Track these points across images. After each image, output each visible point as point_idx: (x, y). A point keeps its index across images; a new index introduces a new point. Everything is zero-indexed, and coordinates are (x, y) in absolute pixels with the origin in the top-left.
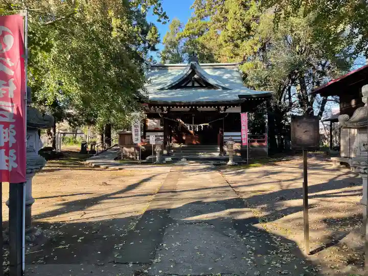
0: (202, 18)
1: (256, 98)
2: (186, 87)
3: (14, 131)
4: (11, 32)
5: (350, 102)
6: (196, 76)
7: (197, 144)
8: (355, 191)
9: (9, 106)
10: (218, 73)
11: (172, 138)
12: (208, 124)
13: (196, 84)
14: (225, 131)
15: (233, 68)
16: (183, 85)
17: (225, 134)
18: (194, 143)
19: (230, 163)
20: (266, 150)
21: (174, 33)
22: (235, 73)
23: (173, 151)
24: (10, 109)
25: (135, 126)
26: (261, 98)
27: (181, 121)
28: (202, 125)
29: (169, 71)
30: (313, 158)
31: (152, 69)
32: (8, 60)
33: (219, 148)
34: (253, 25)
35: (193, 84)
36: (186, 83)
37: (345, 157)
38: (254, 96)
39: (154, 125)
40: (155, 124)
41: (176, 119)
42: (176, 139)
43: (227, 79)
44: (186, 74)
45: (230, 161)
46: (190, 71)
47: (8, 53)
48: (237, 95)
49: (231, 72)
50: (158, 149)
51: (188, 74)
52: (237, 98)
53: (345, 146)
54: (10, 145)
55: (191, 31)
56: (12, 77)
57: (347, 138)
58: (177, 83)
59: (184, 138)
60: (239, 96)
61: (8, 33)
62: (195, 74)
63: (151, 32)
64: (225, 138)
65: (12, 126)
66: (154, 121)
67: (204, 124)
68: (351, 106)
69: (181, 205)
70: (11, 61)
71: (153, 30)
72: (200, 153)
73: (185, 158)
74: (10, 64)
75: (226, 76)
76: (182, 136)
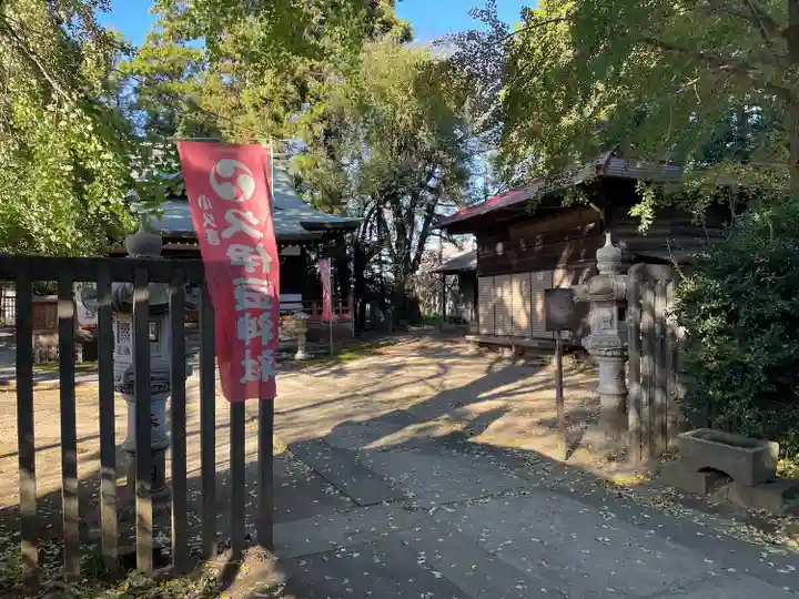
1: (334, 229)
3: (269, 321)
4: (248, 170)
5: (493, 247)
8: (535, 384)
9: (262, 286)
15: (274, 163)
19: (299, 355)
20: (351, 326)
24: (264, 290)
26: (341, 229)
30: (427, 338)
32: (249, 215)
37: (489, 335)
38: (329, 226)
45: (299, 352)
47: (248, 202)
48: (298, 222)
52: (299, 229)
53: (486, 318)
54: (264, 343)
55: (155, 64)
56: (260, 241)
57: (490, 305)
60: (302, 224)
61: (243, 172)
65: (267, 315)
68: (496, 252)
69: (328, 431)
70: (255, 215)
74: (255, 222)
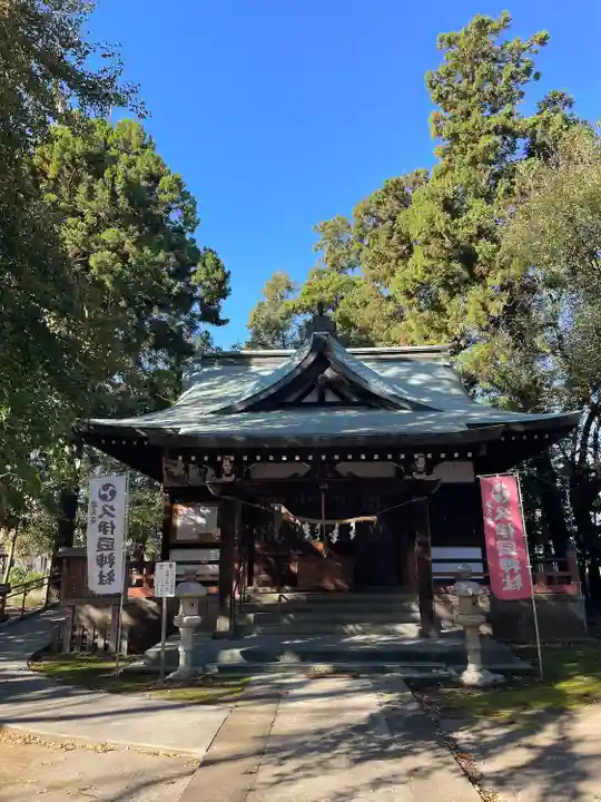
0: (342, 270)
2: (298, 405)
6: (329, 373)
7: (339, 590)
10: (392, 371)
11: (256, 568)
12: (373, 518)
13: (330, 398)
14: (434, 545)
15: (435, 359)
16: (292, 398)
17: (436, 553)
18: (329, 585)
21: (275, 303)
22: (442, 371)
23: (251, 616)
25: (103, 527)
27: (284, 510)
28: (352, 522)
29: (254, 369)
31: (204, 366)
33: (415, 607)
34: (483, 248)
35: (322, 397)
36: (300, 392)
39: (197, 525)
40: (200, 520)
41: (267, 505)
42: (267, 572)
43: (423, 385)
44: (298, 367)
45: (471, 667)
46: (312, 359)
48: (462, 423)
49: (428, 369)
50: (186, 617)
51: (305, 366)
58: (272, 391)
59: (294, 568)
60: (468, 425)
62: (327, 365)
63: (204, 265)
64: (436, 568)
66: (198, 513)
67: (361, 519)
71: (209, 261)
72: (351, 627)
73: (295, 651)
75: (417, 380)
76: (288, 559)
